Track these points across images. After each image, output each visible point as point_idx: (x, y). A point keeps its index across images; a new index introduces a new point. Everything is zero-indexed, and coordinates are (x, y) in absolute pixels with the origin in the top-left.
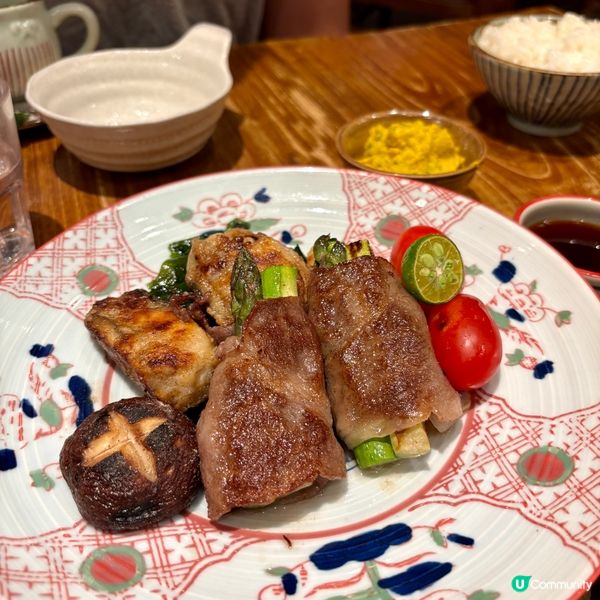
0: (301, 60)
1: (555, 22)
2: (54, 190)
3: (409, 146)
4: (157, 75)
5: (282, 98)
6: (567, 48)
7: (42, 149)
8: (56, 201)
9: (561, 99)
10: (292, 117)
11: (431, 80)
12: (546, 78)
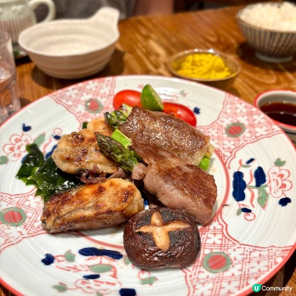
0: (155, 26)
1: (279, 7)
2: (32, 88)
3: (201, 65)
4: (82, 32)
5: (145, 44)
6: (284, 19)
7: (26, 68)
8: (32, 92)
9: (281, 44)
10: (149, 53)
11: (218, 36)
12: (273, 34)
